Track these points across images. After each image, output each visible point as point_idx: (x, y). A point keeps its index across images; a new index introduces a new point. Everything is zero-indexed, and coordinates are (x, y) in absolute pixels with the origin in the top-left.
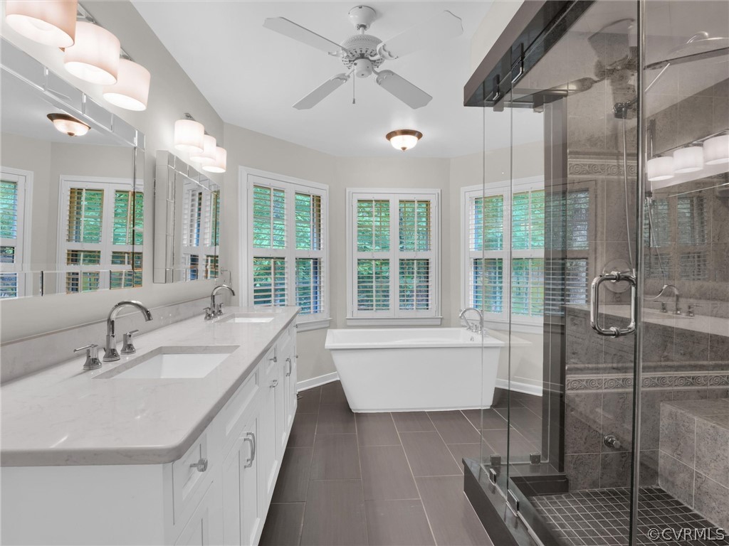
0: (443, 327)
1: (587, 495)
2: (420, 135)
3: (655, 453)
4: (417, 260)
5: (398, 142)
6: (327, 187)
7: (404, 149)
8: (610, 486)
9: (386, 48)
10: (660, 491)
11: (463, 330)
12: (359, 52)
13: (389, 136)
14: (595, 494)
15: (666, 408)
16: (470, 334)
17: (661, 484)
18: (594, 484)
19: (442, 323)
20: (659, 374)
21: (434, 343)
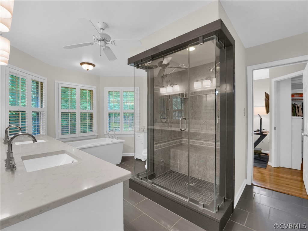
0: (98, 138)
1: (159, 176)
2: (94, 66)
3: (170, 162)
4: (88, 113)
5: (85, 67)
6: (46, 79)
7: (88, 70)
8: (163, 173)
9: (114, 42)
10: (171, 170)
11: (107, 139)
12: (103, 38)
13: (82, 64)
14: (161, 176)
15: (172, 150)
16: (111, 139)
17: (171, 169)
18: (160, 174)
19: (97, 137)
20: (169, 142)
21: (97, 145)
